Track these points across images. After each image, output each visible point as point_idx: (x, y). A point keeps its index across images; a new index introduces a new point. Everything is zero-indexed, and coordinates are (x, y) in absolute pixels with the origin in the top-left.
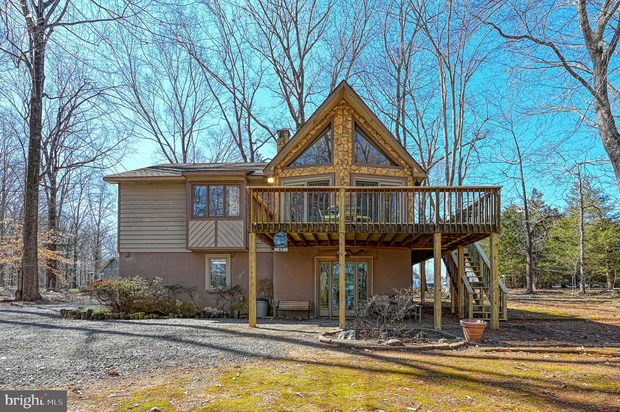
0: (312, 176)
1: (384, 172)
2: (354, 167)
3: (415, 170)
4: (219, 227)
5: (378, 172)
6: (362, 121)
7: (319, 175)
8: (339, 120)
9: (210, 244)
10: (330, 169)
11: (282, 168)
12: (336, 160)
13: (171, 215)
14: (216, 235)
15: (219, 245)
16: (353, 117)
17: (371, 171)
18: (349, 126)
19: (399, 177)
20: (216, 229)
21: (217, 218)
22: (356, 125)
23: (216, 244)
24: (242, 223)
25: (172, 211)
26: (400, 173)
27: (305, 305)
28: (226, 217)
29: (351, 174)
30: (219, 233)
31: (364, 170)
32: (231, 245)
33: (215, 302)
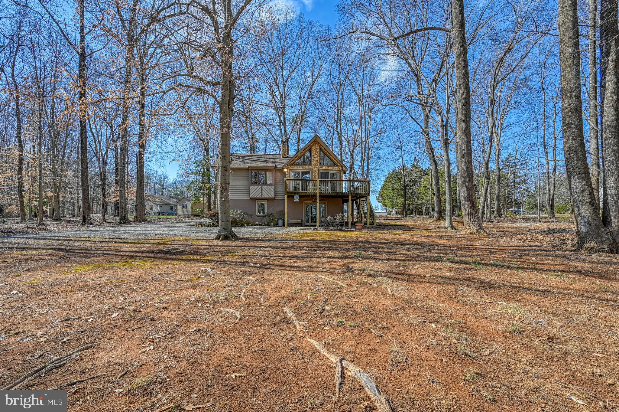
0: (303, 169)
1: (332, 168)
2: (320, 167)
3: (344, 168)
4: (263, 189)
5: (329, 169)
6: (323, 148)
7: (306, 169)
8: (314, 148)
9: (259, 196)
10: (310, 167)
11: (290, 165)
12: (313, 164)
13: (240, 183)
14: (262, 192)
15: (263, 196)
16: (320, 147)
17: (327, 168)
18: (318, 150)
19: (337, 170)
20: (262, 190)
21: (262, 185)
22: (321, 150)
23: (262, 195)
24: (273, 187)
25: (241, 181)
26: (338, 169)
27: (300, 221)
28: (266, 184)
29: (319, 169)
30: (263, 191)
31: (324, 168)
32: (268, 197)
33: (260, 220)
